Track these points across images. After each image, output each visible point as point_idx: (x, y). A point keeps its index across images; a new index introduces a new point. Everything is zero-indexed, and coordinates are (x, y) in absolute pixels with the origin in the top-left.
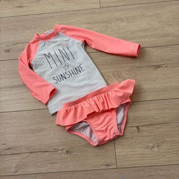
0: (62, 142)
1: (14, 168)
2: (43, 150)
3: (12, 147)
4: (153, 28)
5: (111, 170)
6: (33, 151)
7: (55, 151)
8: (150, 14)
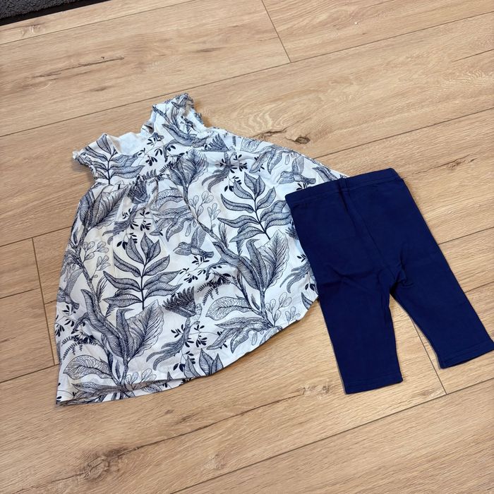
0: (306, 371)
1: (213, 461)
2: (270, 401)
3: (191, 412)
4: (418, 87)
5: (435, 401)
6: (245, 408)
7: (297, 393)
8: (401, 59)
